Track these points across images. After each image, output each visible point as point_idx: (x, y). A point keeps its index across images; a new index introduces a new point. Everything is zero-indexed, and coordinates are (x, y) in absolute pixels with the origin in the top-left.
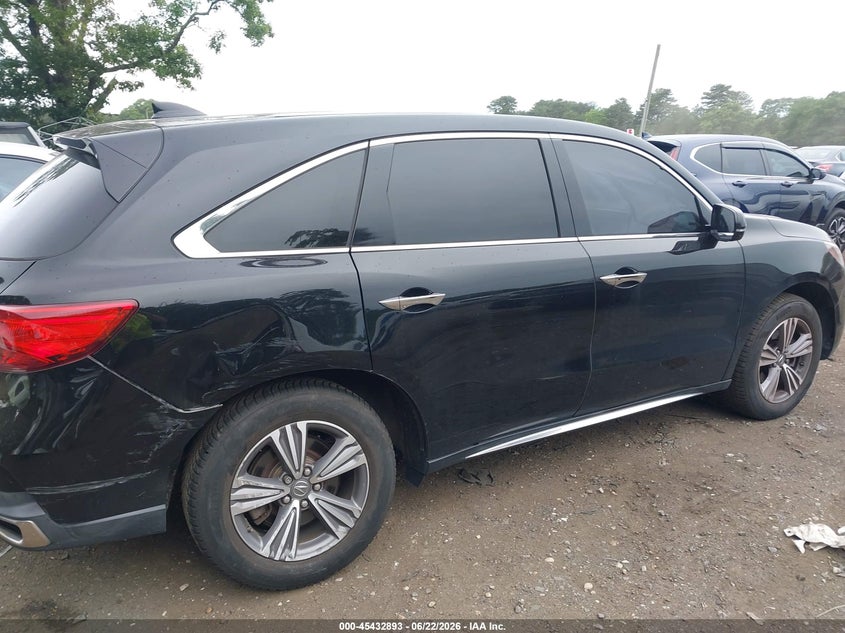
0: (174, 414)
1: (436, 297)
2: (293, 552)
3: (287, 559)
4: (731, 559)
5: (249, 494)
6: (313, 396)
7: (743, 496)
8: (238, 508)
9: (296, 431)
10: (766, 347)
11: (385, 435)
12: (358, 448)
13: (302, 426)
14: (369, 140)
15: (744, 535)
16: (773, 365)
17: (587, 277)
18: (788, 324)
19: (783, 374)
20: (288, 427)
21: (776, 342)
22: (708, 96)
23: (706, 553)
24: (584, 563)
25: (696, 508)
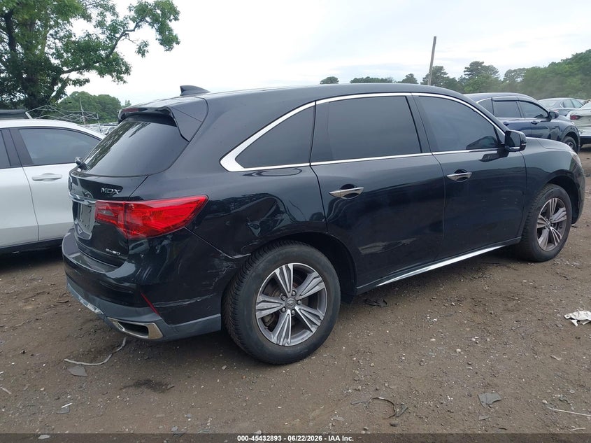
0: (227, 260)
1: (360, 189)
2: (289, 341)
3: (286, 345)
4: (536, 332)
5: (265, 306)
6: (296, 249)
7: (537, 301)
8: (259, 315)
9: (288, 269)
10: (540, 216)
11: (334, 271)
12: (320, 279)
13: (291, 266)
14: (315, 101)
15: (542, 320)
16: (544, 228)
17: (440, 175)
18: (552, 202)
19: (550, 232)
20: (284, 267)
21: (546, 214)
22: (467, 69)
23: (521, 330)
24: (453, 340)
25: (511, 309)
